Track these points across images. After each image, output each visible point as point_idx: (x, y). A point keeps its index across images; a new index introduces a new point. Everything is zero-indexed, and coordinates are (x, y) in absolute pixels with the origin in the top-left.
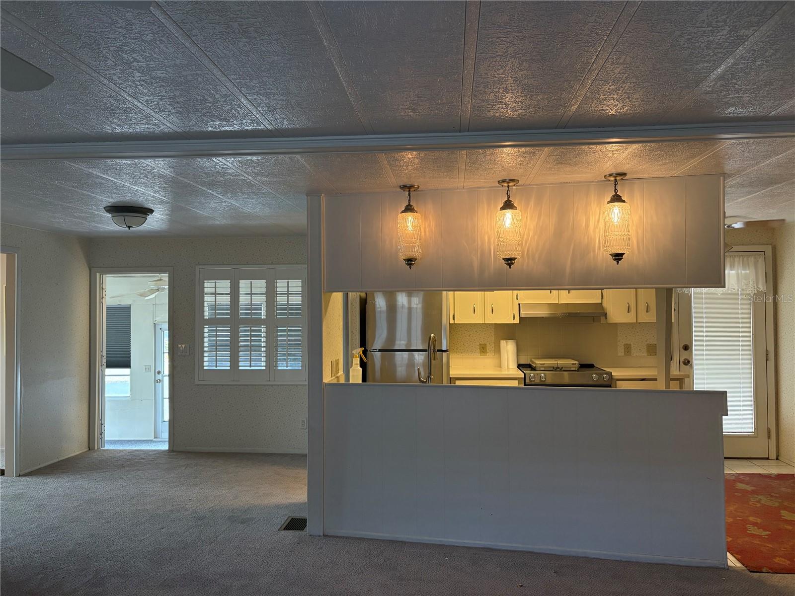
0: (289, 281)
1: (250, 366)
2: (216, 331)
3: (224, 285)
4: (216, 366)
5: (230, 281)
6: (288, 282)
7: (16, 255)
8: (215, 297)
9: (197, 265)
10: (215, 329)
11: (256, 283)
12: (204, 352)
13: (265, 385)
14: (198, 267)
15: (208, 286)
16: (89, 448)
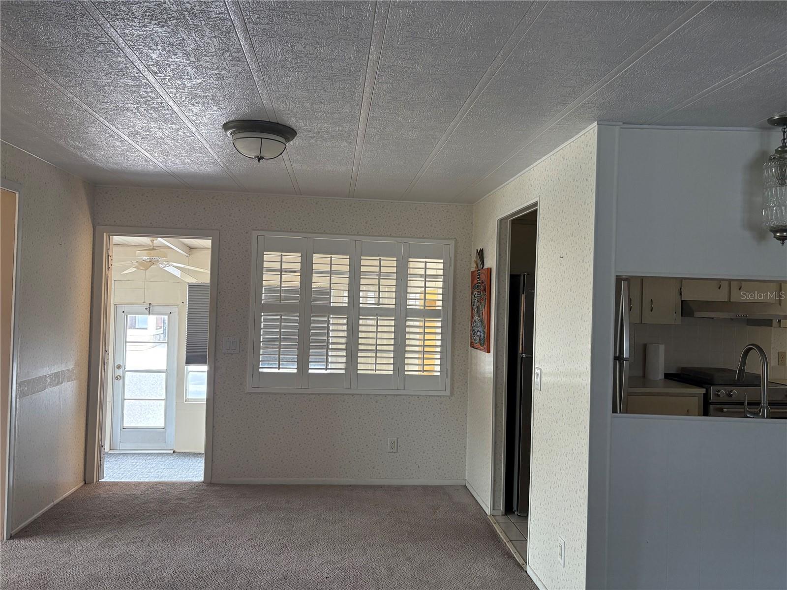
0: (382, 258)
1: (326, 369)
2: (281, 320)
3: (293, 260)
4: (279, 368)
5: (300, 254)
6: (380, 260)
7: (17, 195)
8: (281, 275)
9: (254, 230)
10: (279, 317)
11: (336, 258)
12: (260, 348)
13: (343, 395)
14: (255, 234)
15: (271, 259)
16: (85, 480)
